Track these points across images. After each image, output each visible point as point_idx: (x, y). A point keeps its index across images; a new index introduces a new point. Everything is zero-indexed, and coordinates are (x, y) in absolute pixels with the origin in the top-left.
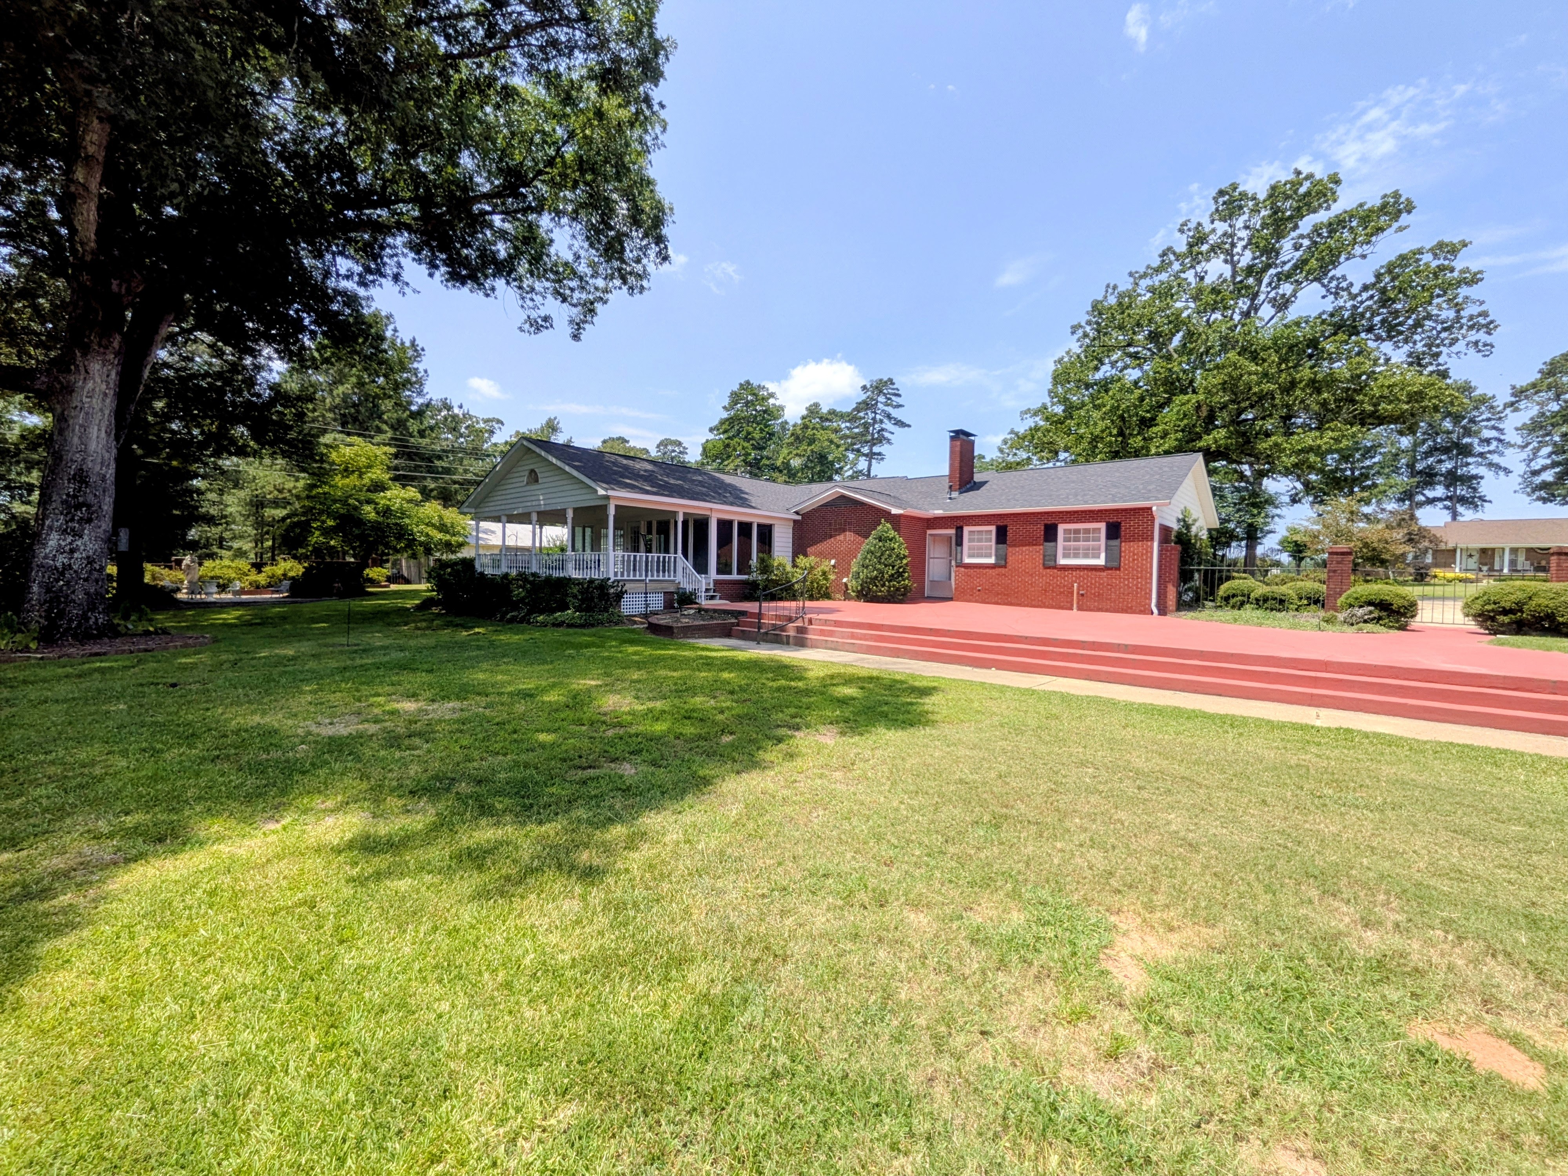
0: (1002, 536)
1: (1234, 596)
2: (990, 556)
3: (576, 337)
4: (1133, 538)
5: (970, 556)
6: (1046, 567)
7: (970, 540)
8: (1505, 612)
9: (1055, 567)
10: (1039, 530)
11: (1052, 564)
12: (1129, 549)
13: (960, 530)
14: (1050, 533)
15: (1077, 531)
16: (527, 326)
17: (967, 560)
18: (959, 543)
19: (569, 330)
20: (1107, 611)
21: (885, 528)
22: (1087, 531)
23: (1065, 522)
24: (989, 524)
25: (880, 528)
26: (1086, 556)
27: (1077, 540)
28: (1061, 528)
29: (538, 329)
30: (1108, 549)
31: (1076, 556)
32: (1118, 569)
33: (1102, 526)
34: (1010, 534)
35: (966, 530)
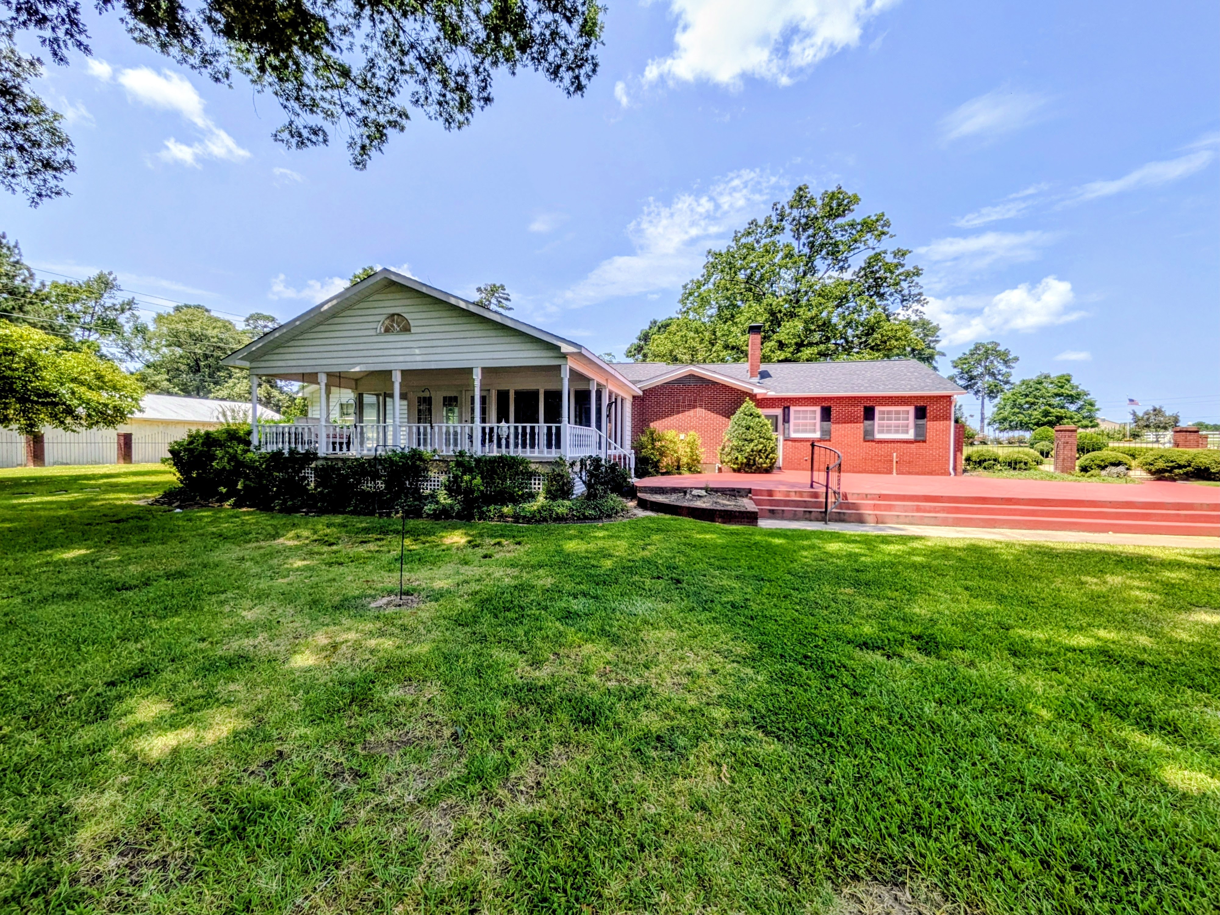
0: (826, 414)
1: (985, 461)
2: (814, 431)
3: (360, 164)
4: (936, 418)
5: (795, 432)
6: (865, 441)
7: (796, 418)
8: (1180, 467)
9: (873, 441)
10: (860, 411)
11: (868, 438)
12: (932, 426)
13: (786, 410)
14: (869, 414)
15: (889, 412)
16: (286, 135)
17: (793, 435)
18: (786, 420)
19: (348, 156)
20: (917, 474)
21: (748, 405)
22: (898, 413)
23: (881, 404)
24: (815, 404)
25: (745, 405)
26: (897, 432)
27: (889, 419)
28: (878, 409)
29: (301, 144)
30: (917, 426)
31: (889, 432)
32: (924, 441)
33: (911, 409)
34: (834, 414)
35: (792, 409)
